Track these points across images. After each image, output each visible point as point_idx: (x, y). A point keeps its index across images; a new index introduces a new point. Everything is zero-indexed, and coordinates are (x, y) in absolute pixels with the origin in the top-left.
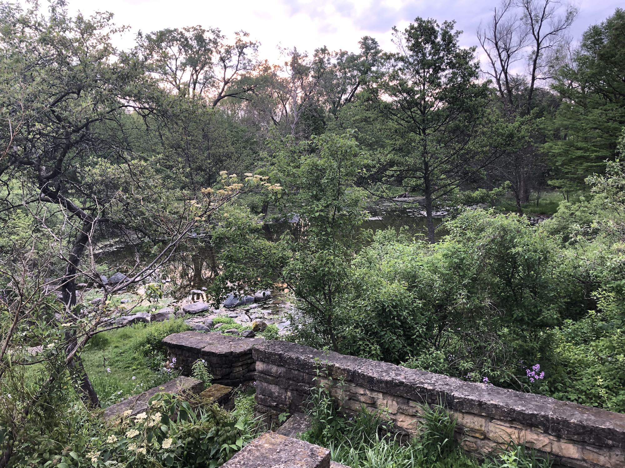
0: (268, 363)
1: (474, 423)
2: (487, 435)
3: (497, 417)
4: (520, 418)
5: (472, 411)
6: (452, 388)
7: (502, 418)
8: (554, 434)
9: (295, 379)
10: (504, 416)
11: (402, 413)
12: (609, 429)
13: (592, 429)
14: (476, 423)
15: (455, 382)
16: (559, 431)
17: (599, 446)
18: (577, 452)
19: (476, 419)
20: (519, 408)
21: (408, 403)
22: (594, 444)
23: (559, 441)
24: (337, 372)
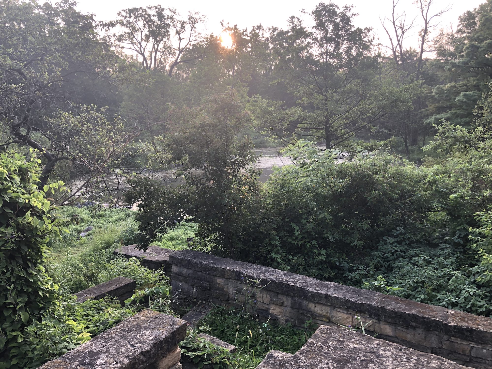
0: (180, 266)
1: (322, 310)
2: (331, 319)
3: (338, 306)
4: (353, 306)
5: (321, 302)
6: (309, 285)
7: (341, 307)
8: (375, 318)
9: (199, 278)
10: (342, 306)
11: (273, 304)
12: (413, 314)
13: (401, 314)
14: (324, 311)
15: (312, 280)
16: (379, 316)
17: (407, 327)
18: (392, 331)
19: (324, 307)
20: (353, 299)
21: (277, 295)
22: (403, 325)
23: (379, 323)
24: (228, 273)
